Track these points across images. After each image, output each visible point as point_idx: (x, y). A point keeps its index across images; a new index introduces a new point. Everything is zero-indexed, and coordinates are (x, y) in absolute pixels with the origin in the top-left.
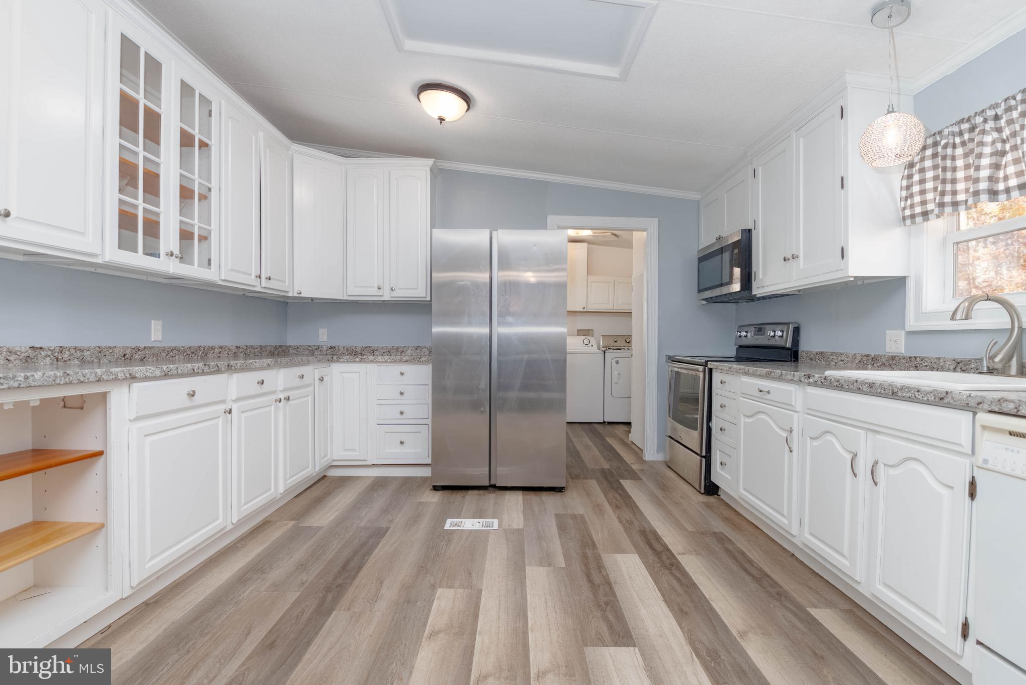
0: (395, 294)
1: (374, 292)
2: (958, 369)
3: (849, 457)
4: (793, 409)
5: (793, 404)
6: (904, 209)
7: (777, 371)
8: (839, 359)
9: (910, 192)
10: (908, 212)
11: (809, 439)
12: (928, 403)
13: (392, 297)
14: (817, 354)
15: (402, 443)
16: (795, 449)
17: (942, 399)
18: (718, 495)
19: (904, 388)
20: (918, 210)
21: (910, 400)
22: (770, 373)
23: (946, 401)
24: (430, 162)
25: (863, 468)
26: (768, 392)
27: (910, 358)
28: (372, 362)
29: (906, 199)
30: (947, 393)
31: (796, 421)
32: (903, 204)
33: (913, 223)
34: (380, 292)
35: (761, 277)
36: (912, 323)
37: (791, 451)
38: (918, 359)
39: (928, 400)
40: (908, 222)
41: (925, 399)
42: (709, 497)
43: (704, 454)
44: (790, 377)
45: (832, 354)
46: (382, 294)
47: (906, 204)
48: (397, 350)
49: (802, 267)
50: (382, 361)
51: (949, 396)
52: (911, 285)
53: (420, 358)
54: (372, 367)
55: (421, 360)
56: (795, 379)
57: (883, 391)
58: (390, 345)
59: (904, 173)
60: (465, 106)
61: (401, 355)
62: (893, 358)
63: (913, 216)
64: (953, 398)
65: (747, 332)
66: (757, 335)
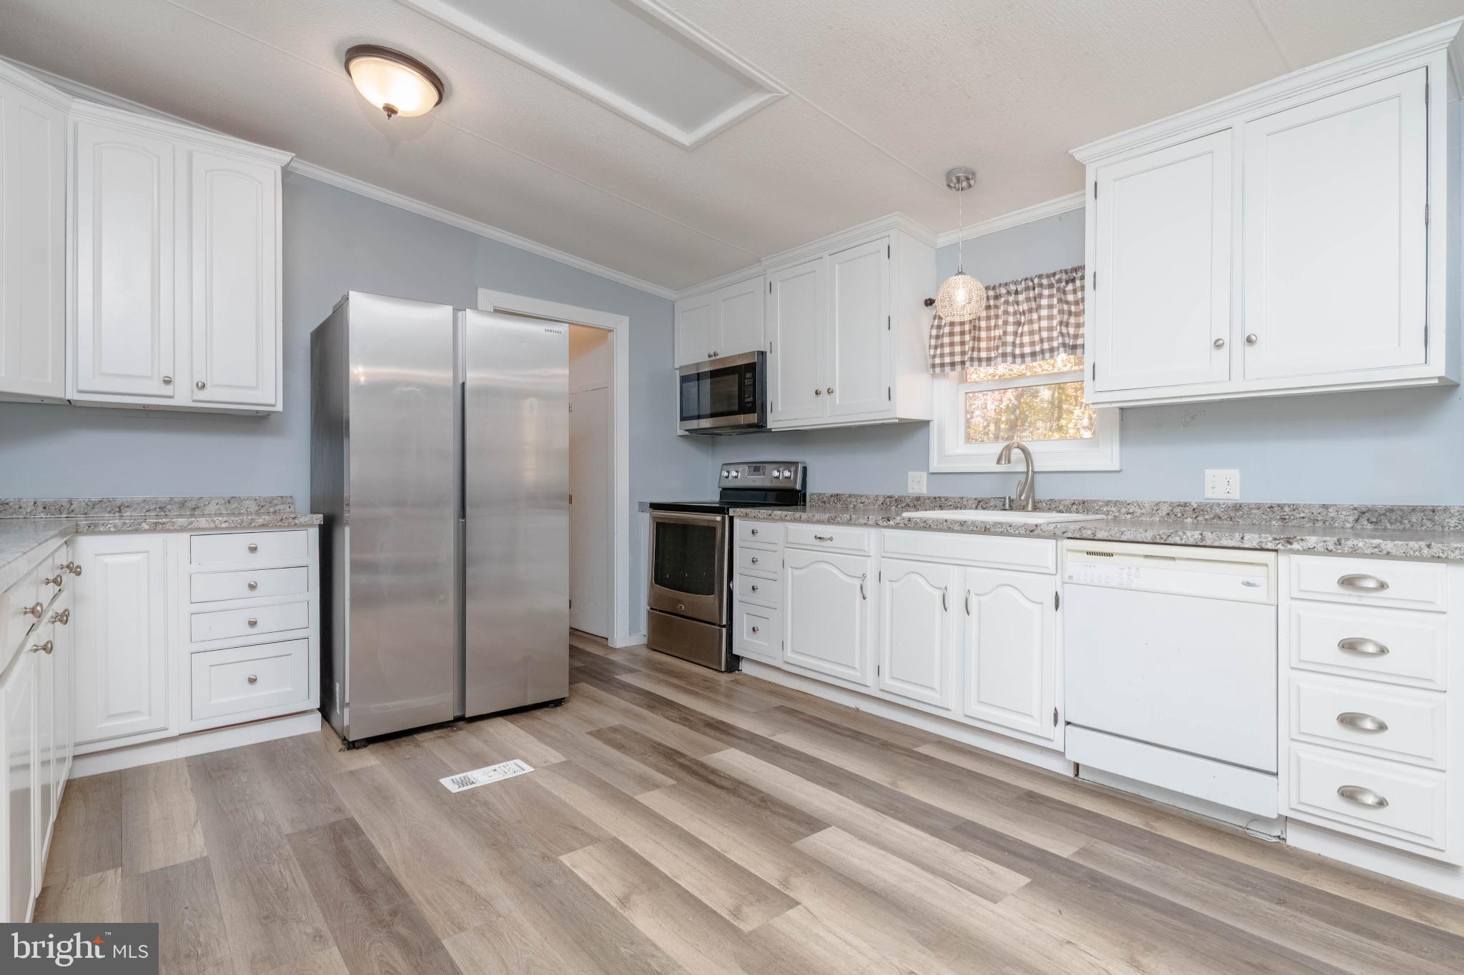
0: (201, 395)
1: (155, 387)
2: (979, 507)
3: (938, 594)
4: (865, 554)
5: (866, 549)
6: (934, 357)
7: (845, 516)
8: (859, 501)
9: (940, 342)
10: (938, 361)
11: (888, 582)
12: (1019, 535)
13: (194, 401)
14: (832, 496)
15: (252, 681)
16: (868, 595)
17: (1032, 531)
18: (739, 670)
19: (996, 524)
20: (947, 360)
21: (1002, 534)
22: (833, 518)
23: (1036, 533)
24: (285, 157)
25: (955, 602)
26: (831, 539)
27: (935, 498)
28: (182, 529)
29: (936, 347)
30: (1037, 526)
31: (871, 568)
32: (932, 352)
33: (942, 371)
34: (167, 390)
35: (780, 409)
36: (935, 465)
37: (864, 598)
38: (942, 499)
39: (1019, 533)
40: (938, 370)
41: (1017, 532)
42: (730, 675)
43: (724, 622)
44: (862, 521)
45: (850, 496)
46: (171, 394)
47: (935, 352)
48: (182, 504)
49: (837, 403)
50: (207, 526)
51: (1039, 528)
52: (934, 428)
53: (294, 518)
54: (178, 541)
55: (296, 521)
56: (870, 523)
57: (975, 529)
58: (163, 496)
59: (934, 322)
60: (435, 97)
61: (192, 516)
62: (918, 499)
63: (942, 365)
64: (1041, 530)
65: (737, 472)
66: (752, 475)
